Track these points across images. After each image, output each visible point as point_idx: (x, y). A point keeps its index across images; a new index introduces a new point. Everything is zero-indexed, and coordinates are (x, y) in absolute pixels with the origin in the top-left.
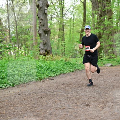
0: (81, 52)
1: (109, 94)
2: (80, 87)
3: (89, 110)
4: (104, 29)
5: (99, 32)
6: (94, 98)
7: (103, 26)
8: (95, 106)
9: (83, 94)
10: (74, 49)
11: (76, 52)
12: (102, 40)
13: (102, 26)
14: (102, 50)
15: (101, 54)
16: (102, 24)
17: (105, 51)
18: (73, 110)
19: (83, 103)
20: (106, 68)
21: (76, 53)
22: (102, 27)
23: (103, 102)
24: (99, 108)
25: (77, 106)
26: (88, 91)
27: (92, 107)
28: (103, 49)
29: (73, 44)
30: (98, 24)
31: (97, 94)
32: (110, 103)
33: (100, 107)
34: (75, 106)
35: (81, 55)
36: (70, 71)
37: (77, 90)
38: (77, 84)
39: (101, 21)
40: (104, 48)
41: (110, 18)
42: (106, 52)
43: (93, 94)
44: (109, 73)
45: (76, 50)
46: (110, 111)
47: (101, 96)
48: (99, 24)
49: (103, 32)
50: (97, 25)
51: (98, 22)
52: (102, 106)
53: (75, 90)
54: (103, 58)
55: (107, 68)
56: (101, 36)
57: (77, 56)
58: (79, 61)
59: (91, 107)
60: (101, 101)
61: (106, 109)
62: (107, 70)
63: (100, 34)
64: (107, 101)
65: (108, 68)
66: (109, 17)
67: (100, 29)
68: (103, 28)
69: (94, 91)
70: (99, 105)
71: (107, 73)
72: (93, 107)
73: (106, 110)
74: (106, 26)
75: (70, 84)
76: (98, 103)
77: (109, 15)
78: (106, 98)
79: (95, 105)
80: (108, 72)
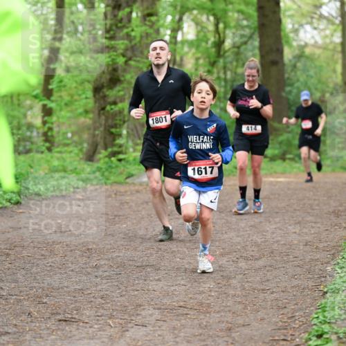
0: (49, 134)
1: (145, 280)
2: (42, 255)
3: (74, 336)
4: (129, 54)
5: (111, 63)
6: (91, 296)
7: (126, 42)
8: (96, 324)
9: (55, 281)
10: (23, 121)
11: (28, 134)
12: (122, 90)
13: (121, 42)
14: (121, 126)
15: (120, 141)
16: (121, 34)
17: (132, 130)
18: (21, 339)
19: (54, 312)
20: (136, 188)
21: (30, 137)
22: (122, 47)
23: (124, 310)
24: (112, 330)
25: (34, 324)
26: (72, 271)
27: (88, 325)
28: (124, 122)
29: (19, 105)
30: (108, 36)
31: (104, 281)
32: (150, 312)
33: (116, 327)
34: (27, 323)
35: (47, 144)
36: (9, 201)
37: (32, 267)
38: (34, 247)
39: (119, 25)
40: (128, 120)
41: (150, 15)
42: (135, 132)
43: (91, 282)
44: (145, 206)
45: (30, 126)
46: (150, 340)
47: (119, 289)
48: (111, 33)
49: (126, 62)
50: (106, 38)
51: (106, 28)
52: (121, 321)
53: (28, 266)
54: (126, 153)
55: (141, 188)
56: (118, 77)
57: (34, 147)
58: (40, 165)
59: (83, 326)
60: (119, 304)
61: (135, 333)
62: (138, 195)
63: (115, 70)
64: (140, 306)
65: (144, 191)
66: (146, 12)
67: (115, 51)
68: (126, 50)
69: (95, 270)
70: (110, 318)
71: (140, 208)
72: (90, 327)
73: (133, 337)
74: (133, 43)
75: (8, 246)
76: (106, 313)
77: (145, 4)
78: (136, 293)
79: (98, 320)
80: (142, 204)
